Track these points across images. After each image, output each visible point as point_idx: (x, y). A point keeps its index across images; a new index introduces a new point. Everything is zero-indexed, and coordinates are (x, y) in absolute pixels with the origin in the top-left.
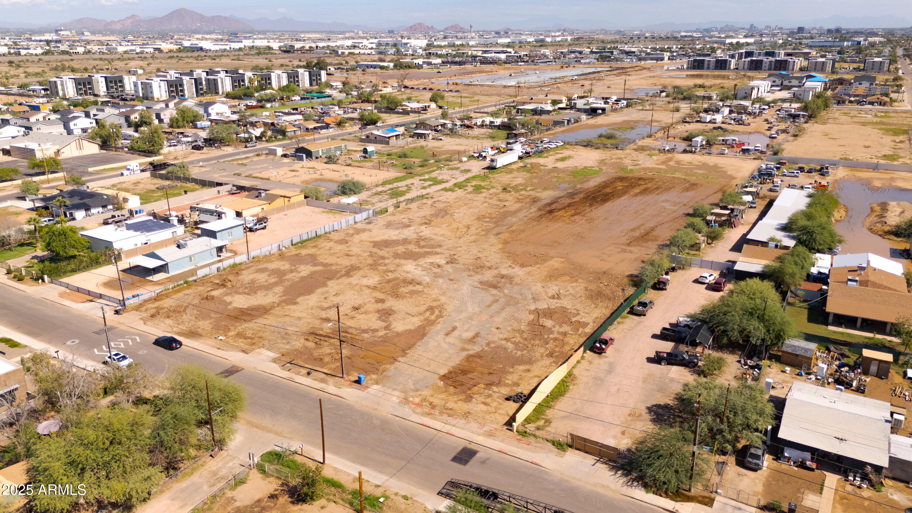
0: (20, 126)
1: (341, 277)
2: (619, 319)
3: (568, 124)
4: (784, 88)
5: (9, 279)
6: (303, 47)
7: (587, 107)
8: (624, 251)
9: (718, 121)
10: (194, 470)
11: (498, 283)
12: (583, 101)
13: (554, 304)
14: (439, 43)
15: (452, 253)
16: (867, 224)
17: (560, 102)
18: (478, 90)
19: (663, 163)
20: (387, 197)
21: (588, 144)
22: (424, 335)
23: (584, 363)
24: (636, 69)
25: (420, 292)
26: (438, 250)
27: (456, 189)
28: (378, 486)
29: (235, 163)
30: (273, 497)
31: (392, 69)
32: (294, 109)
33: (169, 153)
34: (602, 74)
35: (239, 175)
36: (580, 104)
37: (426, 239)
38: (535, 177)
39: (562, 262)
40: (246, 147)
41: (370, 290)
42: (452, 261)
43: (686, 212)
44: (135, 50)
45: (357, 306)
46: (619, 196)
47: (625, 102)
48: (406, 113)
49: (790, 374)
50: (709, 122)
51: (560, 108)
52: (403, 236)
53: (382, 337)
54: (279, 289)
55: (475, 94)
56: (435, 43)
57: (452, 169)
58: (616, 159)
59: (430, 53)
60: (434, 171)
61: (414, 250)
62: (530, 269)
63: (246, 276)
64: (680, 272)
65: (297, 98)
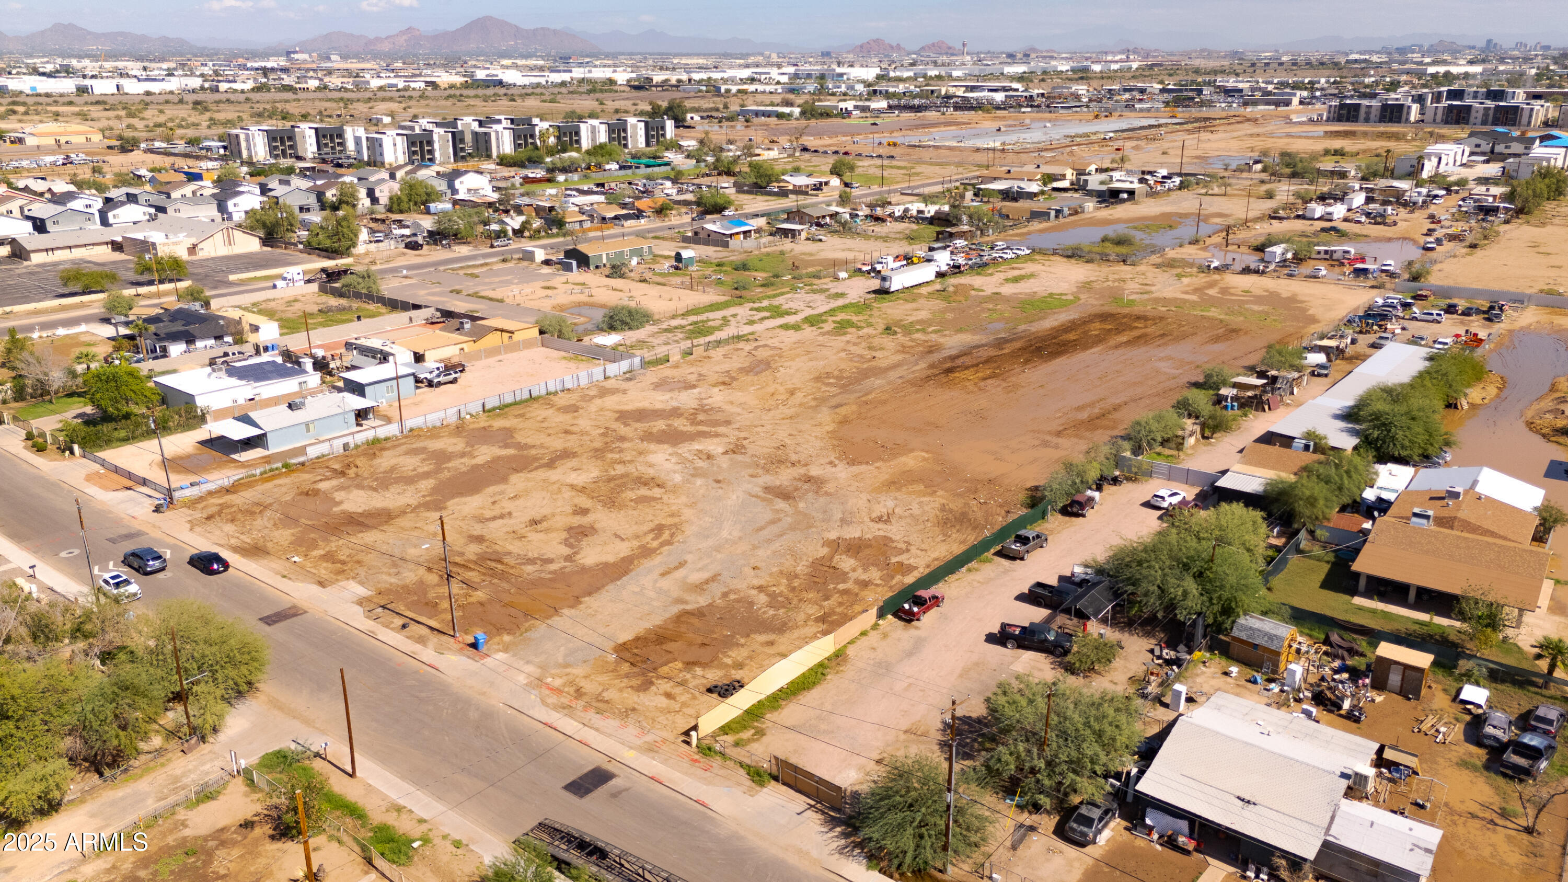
0: (150, 206)
1: (536, 468)
2: (973, 564)
3: (1057, 217)
4: (1492, 156)
5: (25, 448)
6: (667, 80)
7: (1104, 188)
8: (1046, 444)
9: (1335, 217)
10: (146, 770)
11: (796, 489)
12: (1103, 177)
13: (874, 531)
14: (898, 74)
15: (743, 435)
16: (1530, 414)
17: (1063, 177)
18: (926, 155)
19: (1196, 290)
20: (681, 336)
21: (1074, 254)
22: (626, 572)
23: (874, 636)
24: (1232, 121)
25: (655, 499)
26: (721, 430)
27: (805, 326)
28: (422, 821)
29: (461, 272)
30: (247, 825)
31: (797, 119)
32: (598, 185)
33: (367, 253)
34: (1163, 130)
35: (458, 292)
36: (1094, 182)
37: (711, 409)
38: (953, 310)
39: (925, 459)
40: (492, 246)
41: (574, 493)
42: (736, 449)
43: (1193, 379)
44: (396, 85)
45: (538, 518)
46: (1086, 347)
47: (1177, 180)
48: (783, 193)
49: (1236, 679)
50: (1319, 219)
51: (1055, 189)
52: (675, 404)
53: (554, 572)
54: (426, 485)
55: (921, 162)
56: (892, 74)
57: (814, 292)
58: (1114, 281)
59: (875, 91)
60: (782, 294)
61: (682, 428)
62: (863, 468)
63: (385, 461)
64: (1126, 487)
65: (614, 166)
